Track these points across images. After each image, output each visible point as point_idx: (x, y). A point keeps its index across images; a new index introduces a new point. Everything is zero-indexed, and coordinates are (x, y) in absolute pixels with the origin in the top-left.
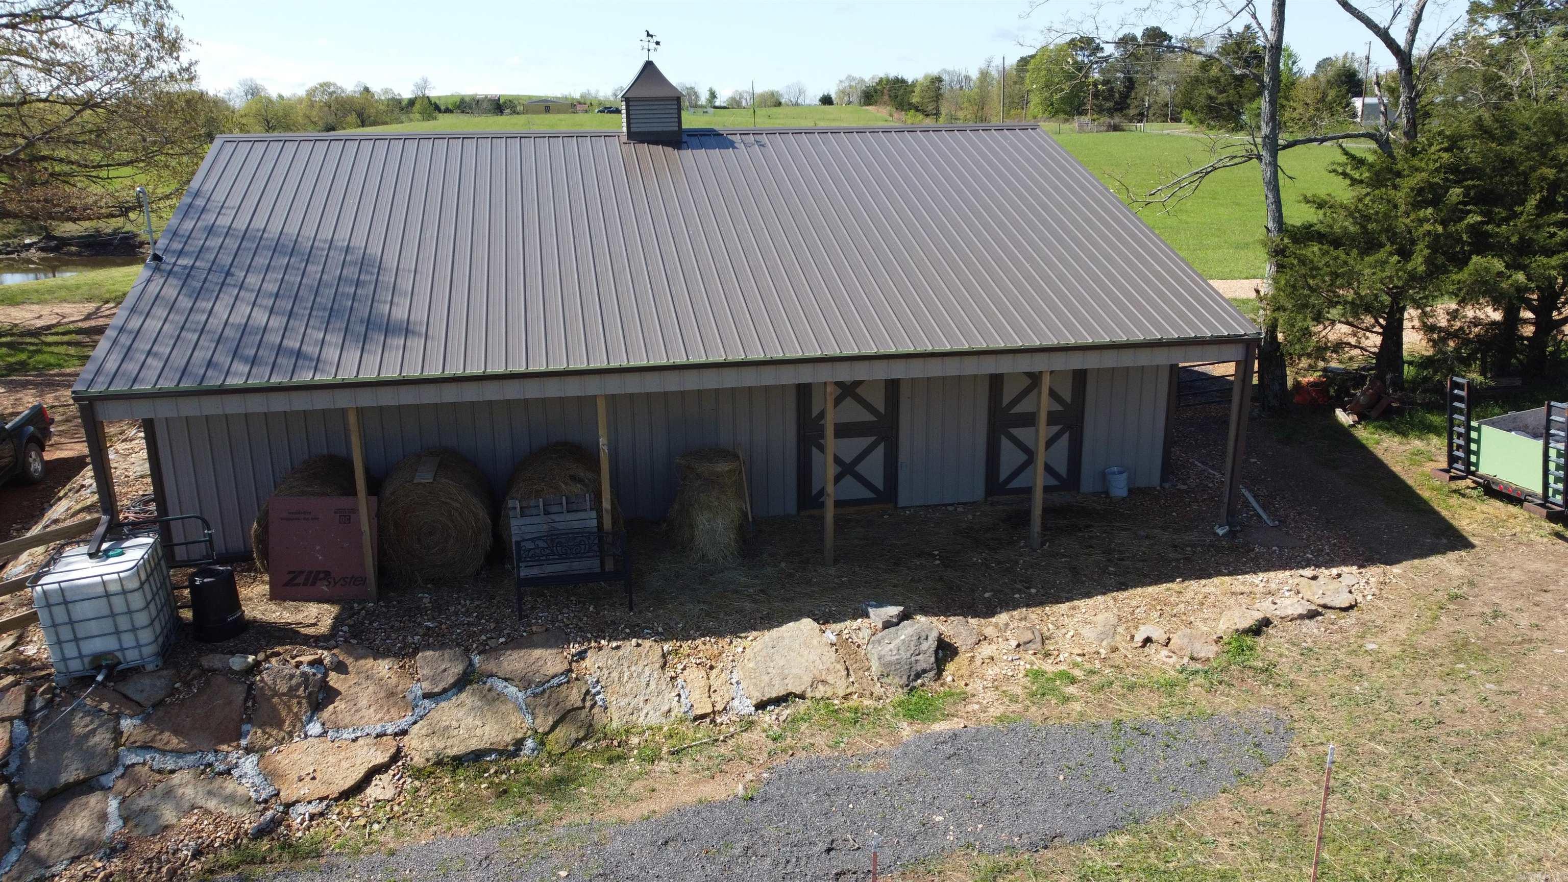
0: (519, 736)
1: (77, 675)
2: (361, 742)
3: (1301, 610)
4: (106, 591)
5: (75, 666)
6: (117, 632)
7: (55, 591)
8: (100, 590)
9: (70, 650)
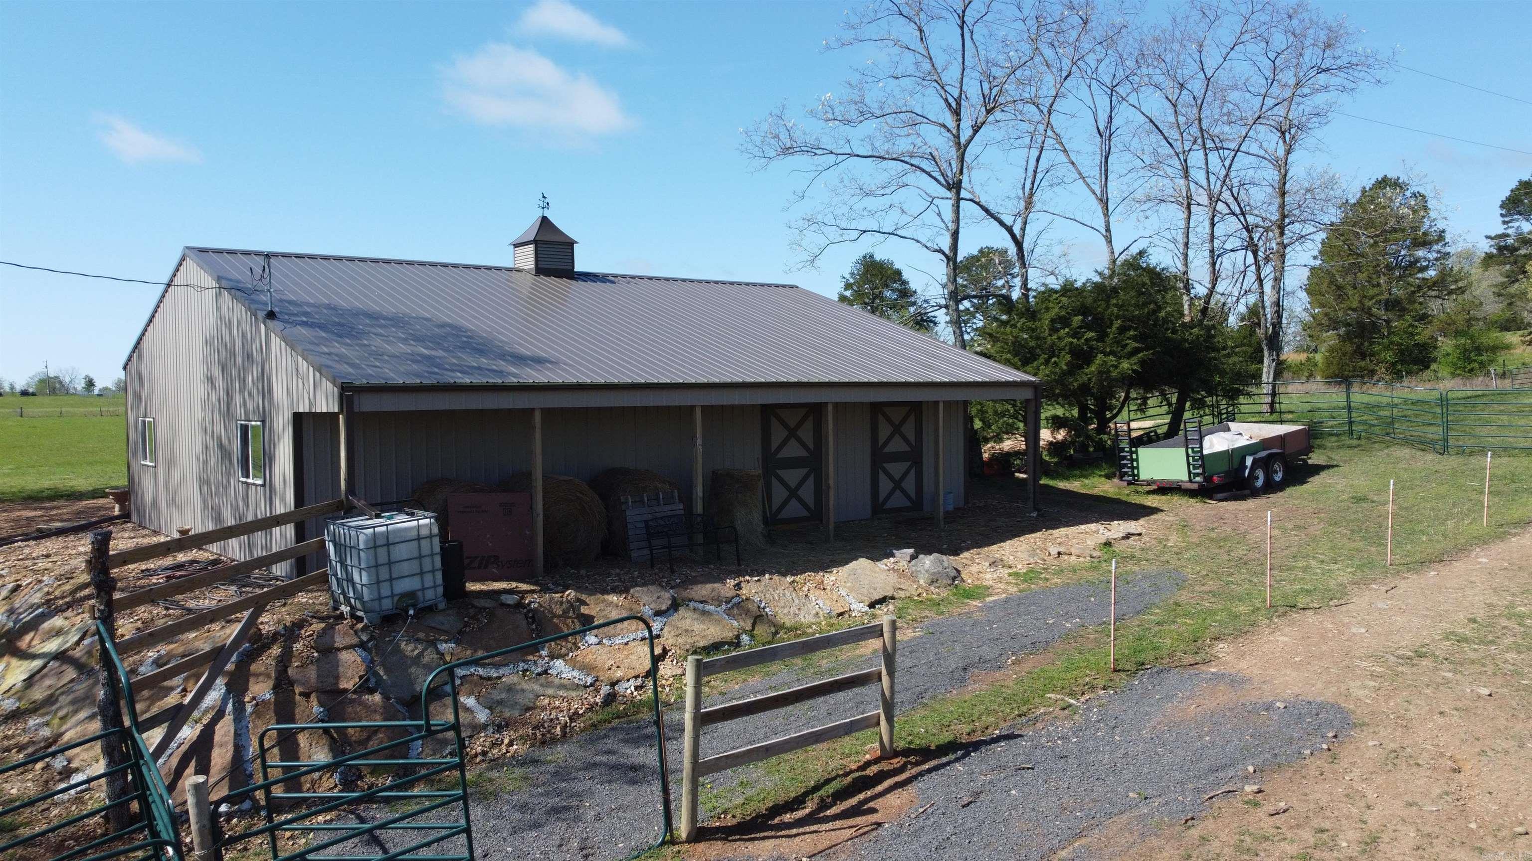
0: (736, 633)
1: (387, 613)
2: (632, 644)
3: (1121, 535)
4: (419, 535)
5: (387, 604)
6: (422, 573)
7: (382, 533)
8: (414, 534)
9: (385, 591)
